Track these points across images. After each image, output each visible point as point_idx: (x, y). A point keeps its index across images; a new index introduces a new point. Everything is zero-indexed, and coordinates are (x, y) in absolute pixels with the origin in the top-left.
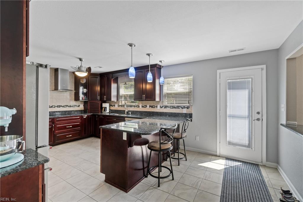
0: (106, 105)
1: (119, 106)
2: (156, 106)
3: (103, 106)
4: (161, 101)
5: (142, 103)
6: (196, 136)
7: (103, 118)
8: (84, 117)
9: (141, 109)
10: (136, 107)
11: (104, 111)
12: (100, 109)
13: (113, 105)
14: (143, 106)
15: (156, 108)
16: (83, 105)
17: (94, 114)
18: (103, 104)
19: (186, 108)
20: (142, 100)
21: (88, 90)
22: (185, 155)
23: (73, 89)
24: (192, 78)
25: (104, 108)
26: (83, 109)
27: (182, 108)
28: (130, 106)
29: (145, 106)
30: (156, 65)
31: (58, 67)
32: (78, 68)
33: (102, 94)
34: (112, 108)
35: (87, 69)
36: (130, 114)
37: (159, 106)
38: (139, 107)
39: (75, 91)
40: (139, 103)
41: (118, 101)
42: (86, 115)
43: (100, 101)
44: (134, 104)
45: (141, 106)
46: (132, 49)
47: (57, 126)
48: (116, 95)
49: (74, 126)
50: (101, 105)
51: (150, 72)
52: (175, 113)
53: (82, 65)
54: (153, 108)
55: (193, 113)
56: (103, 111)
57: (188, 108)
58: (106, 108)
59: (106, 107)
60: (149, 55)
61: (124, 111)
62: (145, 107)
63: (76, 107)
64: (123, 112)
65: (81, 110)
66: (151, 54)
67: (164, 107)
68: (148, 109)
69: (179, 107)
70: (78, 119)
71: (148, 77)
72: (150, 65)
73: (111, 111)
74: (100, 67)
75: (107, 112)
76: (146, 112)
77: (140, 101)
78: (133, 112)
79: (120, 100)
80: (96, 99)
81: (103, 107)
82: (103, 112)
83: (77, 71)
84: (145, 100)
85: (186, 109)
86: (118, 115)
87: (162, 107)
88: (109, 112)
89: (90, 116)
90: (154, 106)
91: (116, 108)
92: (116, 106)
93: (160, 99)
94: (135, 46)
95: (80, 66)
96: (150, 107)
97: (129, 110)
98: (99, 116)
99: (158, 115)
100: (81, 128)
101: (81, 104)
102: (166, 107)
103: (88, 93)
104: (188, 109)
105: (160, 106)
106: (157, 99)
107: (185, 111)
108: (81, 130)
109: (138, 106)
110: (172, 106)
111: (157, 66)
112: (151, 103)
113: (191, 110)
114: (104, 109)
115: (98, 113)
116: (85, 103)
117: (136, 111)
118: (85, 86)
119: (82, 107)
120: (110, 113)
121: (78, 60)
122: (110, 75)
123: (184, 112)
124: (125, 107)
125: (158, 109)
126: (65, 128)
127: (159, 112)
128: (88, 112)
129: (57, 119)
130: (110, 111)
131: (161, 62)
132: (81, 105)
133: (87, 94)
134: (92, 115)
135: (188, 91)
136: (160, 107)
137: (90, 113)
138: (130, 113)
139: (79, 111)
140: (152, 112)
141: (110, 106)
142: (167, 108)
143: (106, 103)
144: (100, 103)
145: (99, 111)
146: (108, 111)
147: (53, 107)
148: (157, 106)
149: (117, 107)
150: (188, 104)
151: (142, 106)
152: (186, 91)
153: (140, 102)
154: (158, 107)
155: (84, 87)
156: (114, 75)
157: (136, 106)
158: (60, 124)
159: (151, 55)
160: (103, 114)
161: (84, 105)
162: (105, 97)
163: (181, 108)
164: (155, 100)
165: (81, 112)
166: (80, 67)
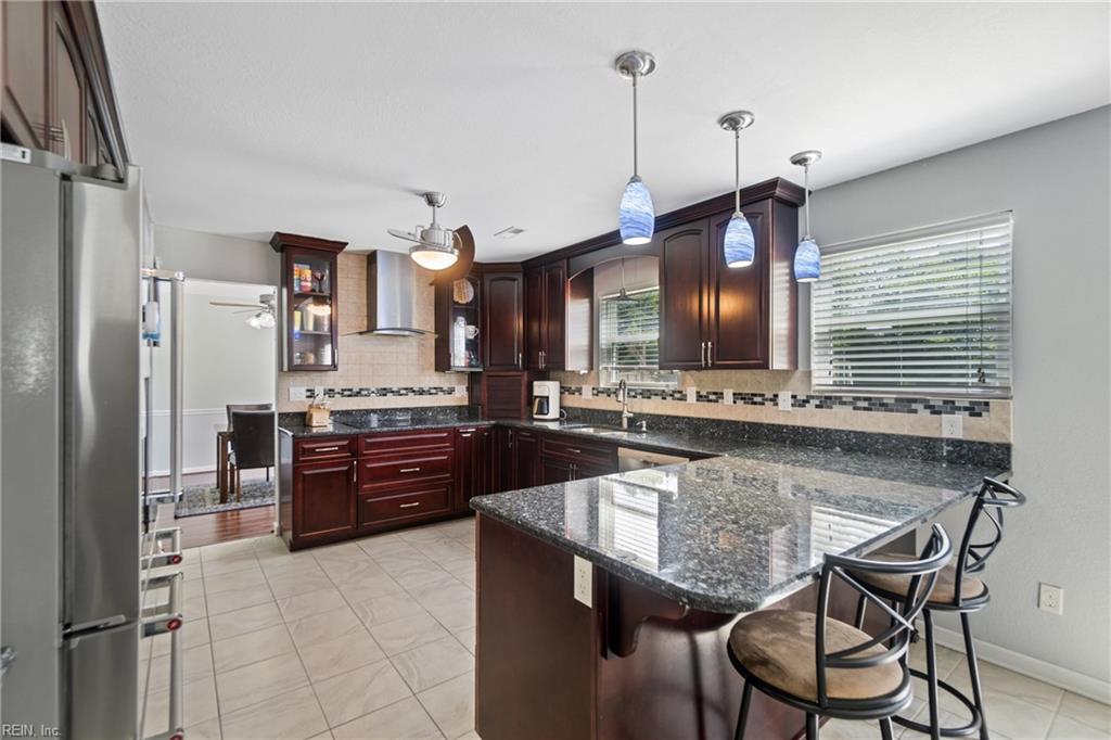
0: (547, 389)
1: (597, 392)
2: (769, 395)
3: (535, 394)
4: (801, 368)
5: (699, 383)
6: (1040, 584)
7: (533, 440)
8: (464, 435)
9: (692, 408)
10: (669, 398)
11: (541, 412)
12: (523, 402)
13: (573, 388)
14: (703, 393)
15: (769, 404)
16: (464, 387)
17: (501, 422)
18: (535, 383)
19: (966, 409)
20: (699, 368)
21: (483, 331)
22: (976, 709)
23: (430, 326)
24: (1010, 231)
25: (537, 400)
26: (466, 403)
27: (935, 411)
28: (641, 394)
29: (715, 393)
30: (773, 183)
31: (373, 248)
32: (422, 232)
33: (530, 346)
34: (572, 401)
35: (455, 239)
36: (644, 429)
37: (790, 393)
38: (683, 398)
39: (435, 336)
40: (683, 382)
41: (593, 372)
42: (472, 427)
43: (526, 373)
44: (661, 385)
45: (691, 393)
46: (634, 85)
47: (369, 466)
48: (586, 348)
49: (428, 469)
50: (530, 388)
51: (741, 215)
52: (887, 437)
53: (438, 221)
54: (755, 403)
55: (1012, 442)
56: (535, 411)
57: (974, 410)
58: (547, 398)
59: (546, 394)
60: (732, 121)
61: (619, 414)
62: (712, 397)
63: (441, 393)
64: (610, 419)
65: (460, 407)
66: (749, 113)
67: (818, 402)
68: (729, 410)
69: (914, 406)
70: (442, 440)
71: (726, 241)
72: (741, 191)
73: (567, 414)
74: (518, 231)
75: (551, 420)
76: (718, 422)
77: (686, 369)
78: (658, 424)
79: (601, 368)
80: (512, 366)
81: (536, 397)
82: (535, 416)
83: (417, 249)
84: (715, 367)
85: (960, 417)
86: (590, 431)
87: (804, 403)
88: (558, 416)
89: (487, 430)
90: (763, 395)
91: (586, 399)
92: (587, 390)
93: (794, 362)
94: (652, 66)
95: (427, 227)
96: (740, 402)
97: (637, 410)
98: (518, 430)
99: (784, 442)
100: (452, 477)
101: (459, 383)
102: (826, 401)
103: (483, 341)
104: (980, 415)
105: (794, 397)
106: (779, 361)
107: (954, 427)
108: (452, 484)
109: (677, 395)
110: (865, 399)
111: (778, 191)
112: (748, 380)
113: (998, 425)
114: (541, 404)
115: (519, 418)
116: (473, 379)
117: (668, 417)
118: (472, 314)
119: (460, 396)
120: (561, 422)
121: (423, 201)
122: (560, 263)
123: (946, 434)
124: (621, 399)
125: (783, 413)
126: (393, 472)
127: (787, 426)
128: (483, 414)
129: (369, 440)
130: (561, 415)
131: (800, 161)
132: (457, 388)
133: (477, 345)
134: (494, 426)
135: (977, 310)
136: (790, 401)
137: (489, 419)
138: (641, 426)
139: (452, 408)
140: (748, 423)
141: (561, 393)
142: (837, 408)
143: (548, 379)
144: (525, 377)
145: (519, 410)
146: (554, 412)
147: (363, 393)
148: (776, 396)
149: (591, 397)
150: (974, 386)
151: (698, 392)
152: (963, 311)
153: (690, 376)
154: (780, 400)
155: (466, 319)
156: (576, 261)
157: (672, 395)
158: (379, 460)
159: (748, 119)
160: (535, 423)
161: (468, 388)
162: (542, 354)
163: (928, 407)
164: (764, 365)
165: (460, 414)
166: (427, 231)
